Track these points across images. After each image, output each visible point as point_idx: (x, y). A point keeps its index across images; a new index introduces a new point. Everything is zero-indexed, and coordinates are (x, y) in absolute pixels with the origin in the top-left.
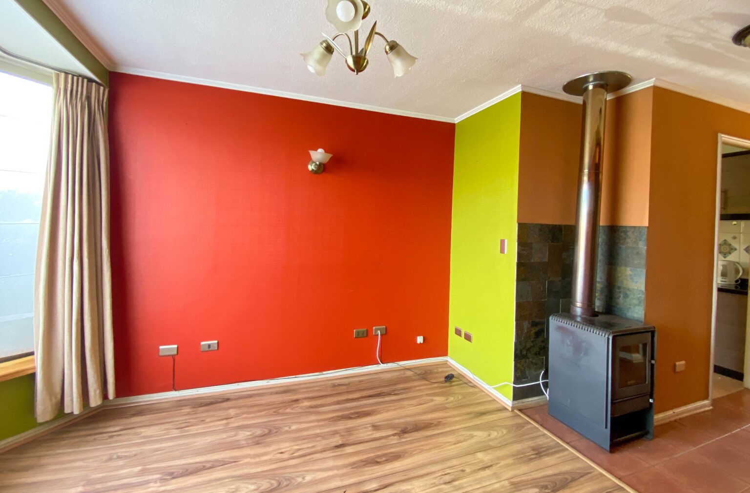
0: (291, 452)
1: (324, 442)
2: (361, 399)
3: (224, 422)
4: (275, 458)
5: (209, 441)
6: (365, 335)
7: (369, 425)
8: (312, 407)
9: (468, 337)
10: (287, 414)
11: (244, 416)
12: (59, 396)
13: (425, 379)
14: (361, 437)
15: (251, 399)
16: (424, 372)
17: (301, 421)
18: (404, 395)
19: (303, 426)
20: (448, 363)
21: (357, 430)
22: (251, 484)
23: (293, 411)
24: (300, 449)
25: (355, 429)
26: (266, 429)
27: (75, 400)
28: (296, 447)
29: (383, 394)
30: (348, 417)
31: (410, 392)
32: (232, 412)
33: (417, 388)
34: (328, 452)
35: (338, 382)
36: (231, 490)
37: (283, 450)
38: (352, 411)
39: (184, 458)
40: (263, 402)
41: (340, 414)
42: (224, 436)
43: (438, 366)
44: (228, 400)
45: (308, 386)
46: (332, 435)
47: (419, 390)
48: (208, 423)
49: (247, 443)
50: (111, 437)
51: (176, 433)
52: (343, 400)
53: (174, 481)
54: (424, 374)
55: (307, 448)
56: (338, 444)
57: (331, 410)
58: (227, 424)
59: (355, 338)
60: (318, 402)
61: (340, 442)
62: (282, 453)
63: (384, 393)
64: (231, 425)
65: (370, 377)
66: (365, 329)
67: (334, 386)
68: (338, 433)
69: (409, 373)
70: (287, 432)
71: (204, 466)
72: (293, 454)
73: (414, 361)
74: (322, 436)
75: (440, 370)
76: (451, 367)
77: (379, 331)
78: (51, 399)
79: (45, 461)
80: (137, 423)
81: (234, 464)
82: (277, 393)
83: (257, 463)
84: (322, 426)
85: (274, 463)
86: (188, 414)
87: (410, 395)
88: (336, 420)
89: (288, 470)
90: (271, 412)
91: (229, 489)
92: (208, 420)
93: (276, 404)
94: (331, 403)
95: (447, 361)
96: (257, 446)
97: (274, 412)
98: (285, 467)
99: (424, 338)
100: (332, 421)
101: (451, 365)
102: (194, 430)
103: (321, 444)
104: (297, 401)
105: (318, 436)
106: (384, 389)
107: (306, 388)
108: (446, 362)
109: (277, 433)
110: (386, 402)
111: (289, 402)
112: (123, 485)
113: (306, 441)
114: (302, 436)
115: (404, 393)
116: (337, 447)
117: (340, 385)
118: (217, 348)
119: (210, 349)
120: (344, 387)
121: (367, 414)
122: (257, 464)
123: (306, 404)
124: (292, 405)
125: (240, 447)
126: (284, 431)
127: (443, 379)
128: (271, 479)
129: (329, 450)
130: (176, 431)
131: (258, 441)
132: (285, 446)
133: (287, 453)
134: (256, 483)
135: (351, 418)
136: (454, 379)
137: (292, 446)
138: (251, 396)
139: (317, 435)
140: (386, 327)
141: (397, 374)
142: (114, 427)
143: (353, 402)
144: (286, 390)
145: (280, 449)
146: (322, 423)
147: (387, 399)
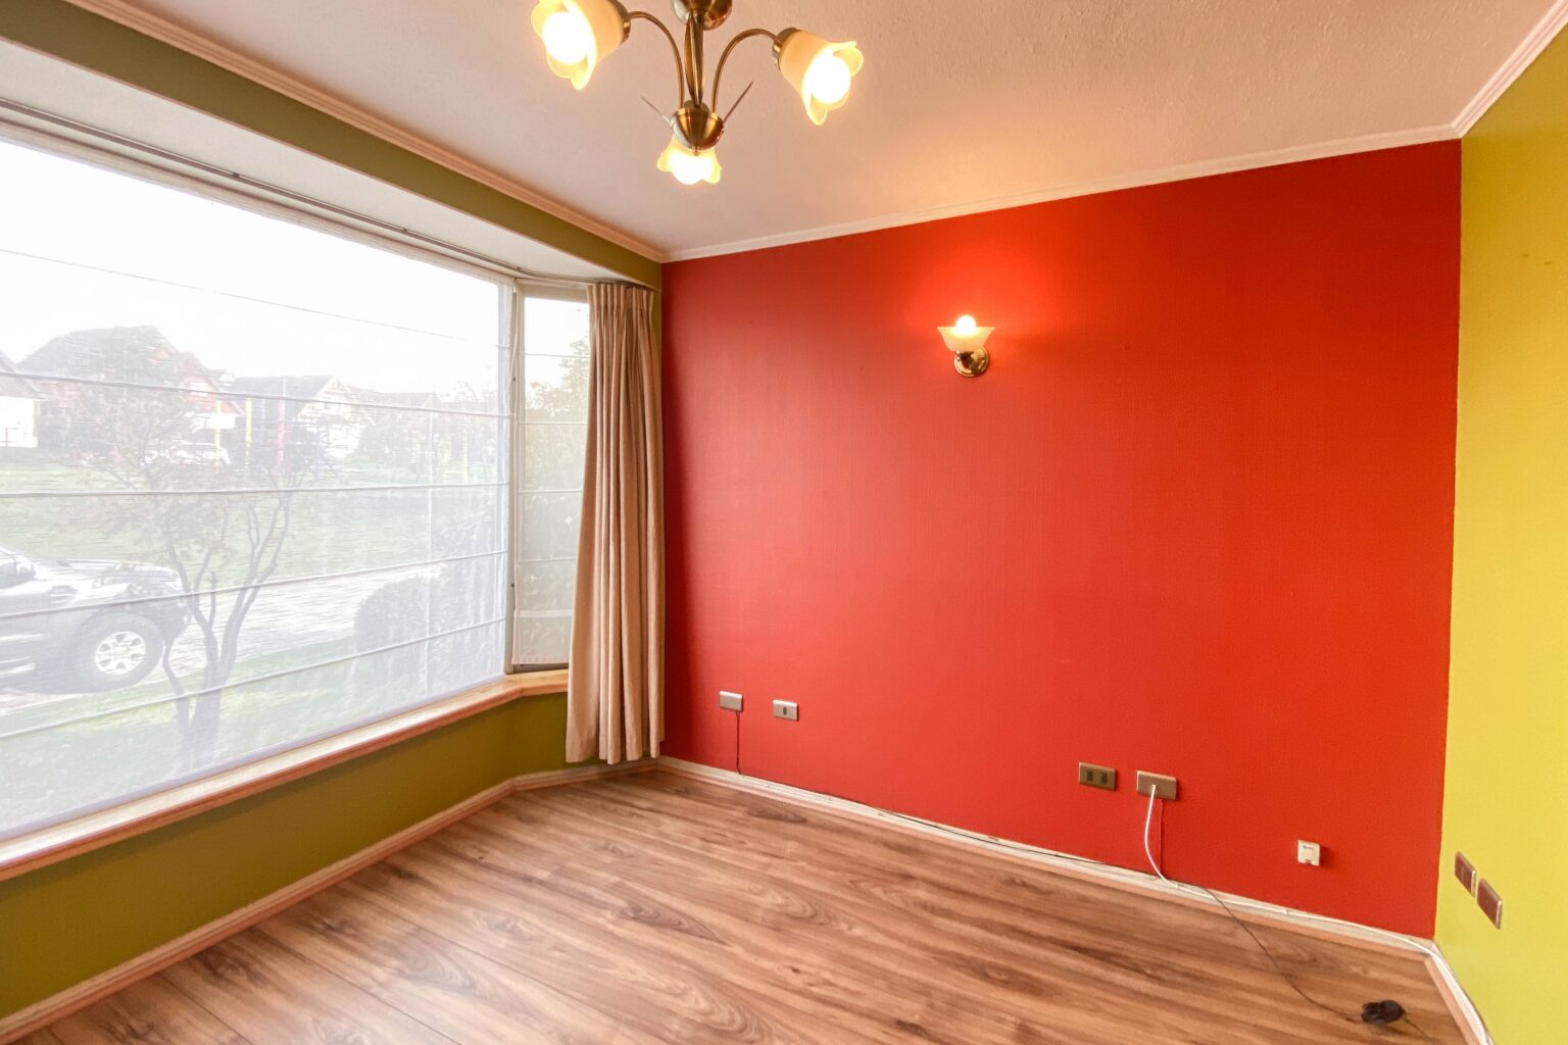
0: (813, 980)
1: (885, 997)
2: (1049, 945)
3: (766, 860)
4: (778, 973)
5: (719, 882)
6: (1111, 783)
7: (1013, 1019)
8: (925, 906)
9: (1488, 903)
10: (868, 896)
11: (801, 864)
12: (593, 732)
13: (1289, 977)
14: (969, 1036)
15: (837, 838)
16: (1305, 956)
17: (880, 924)
18: (1181, 993)
19: (878, 938)
20: (1427, 963)
21: (977, 1013)
22: (707, 999)
23: (884, 897)
24: (830, 984)
25: (973, 1007)
26: (812, 907)
27: (609, 743)
28: (827, 976)
29: (1119, 961)
30: (981, 972)
31: (1207, 996)
32: (791, 847)
33: (1243, 995)
34: (876, 1024)
35: (1028, 876)
36: (675, 989)
37: (801, 967)
38: (1001, 962)
39: (671, 894)
40: (850, 851)
41: (968, 952)
42: (746, 884)
43: (1375, 959)
44: (803, 821)
45: (955, 858)
46: (913, 991)
47: (1245, 1003)
48: (748, 850)
49: (763, 919)
50: (632, 815)
51: (695, 845)
52: (1003, 925)
53: (632, 924)
54: (1302, 962)
55: (846, 990)
56: (909, 1019)
57: (959, 934)
58: (768, 866)
59: (1081, 783)
60: (946, 902)
61: (915, 1019)
62: (796, 971)
63: (1125, 958)
64: (771, 872)
65: (1115, 899)
66: (1110, 770)
67: (1011, 882)
68: (928, 995)
69: (1244, 939)
70: (840, 936)
71: (680, 923)
72: (812, 985)
73: (1283, 910)
74: (891, 981)
75: (1374, 974)
76: (1430, 981)
77: (1154, 787)
78: (581, 735)
79: (554, 818)
80: (670, 806)
81: (715, 944)
82: (887, 845)
83: (746, 965)
84: (913, 959)
85: (769, 983)
86: (734, 822)
87: (1198, 1002)
88: (947, 963)
89: (777, 1013)
90: (848, 877)
91: (675, 985)
92: (749, 845)
93: (867, 866)
94: (973, 918)
95: (1426, 955)
96: (772, 932)
97: (852, 882)
98: (777, 1003)
99: (1323, 850)
100: (939, 960)
101: (1433, 975)
102: (721, 852)
103: (876, 997)
104: (907, 877)
105: (885, 978)
106: (1134, 948)
107: (948, 859)
108: (1420, 958)
109: (822, 928)
110: (1111, 983)
111: (892, 874)
112: (584, 895)
113: (854, 972)
114: (853, 958)
115: (1182, 987)
116: (902, 1025)
117: (1025, 885)
118: (795, 718)
119: (786, 716)
120: (1028, 895)
121: (1032, 988)
122: (746, 967)
123: (921, 893)
124: (892, 883)
125: (747, 919)
126: (836, 928)
127: (1357, 1008)
128: (739, 1011)
129: (879, 1021)
130: (698, 842)
131: (781, 925)
132: (813, 961)
133: (802, 977)
134: (713, 1001)
135: (985, 977)
136: (1399, 1024)
137: (825, 969)
138: (840, 830)
139: (884, 974)
140: (1178, 782)
141: (1209, 925)
142: (646, 799)
143: (1023, 941)
144: (909, 848)
145: (799, 961)
146: (917, 953)
147: (1119, 977)
